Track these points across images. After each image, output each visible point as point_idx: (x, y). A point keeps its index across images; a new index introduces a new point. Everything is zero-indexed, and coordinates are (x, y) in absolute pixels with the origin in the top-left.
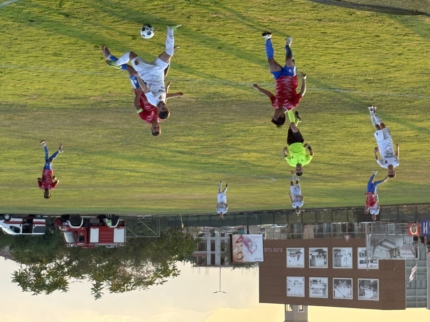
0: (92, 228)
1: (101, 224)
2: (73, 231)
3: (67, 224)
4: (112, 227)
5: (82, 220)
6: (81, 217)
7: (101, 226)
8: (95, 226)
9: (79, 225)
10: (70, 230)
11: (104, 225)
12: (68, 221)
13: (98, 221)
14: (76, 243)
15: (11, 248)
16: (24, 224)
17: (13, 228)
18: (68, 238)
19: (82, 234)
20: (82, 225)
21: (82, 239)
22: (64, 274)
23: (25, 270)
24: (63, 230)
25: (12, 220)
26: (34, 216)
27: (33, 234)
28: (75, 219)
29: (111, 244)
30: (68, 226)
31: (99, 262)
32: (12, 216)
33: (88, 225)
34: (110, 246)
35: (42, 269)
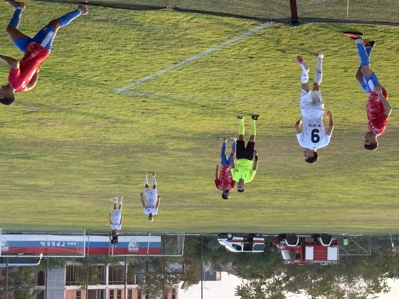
0: (307, 246)
1: (316, 243)
2: (290, 249)
3: (284, 242)
4: (326, 245)
5: (297, 239)
6: (297, 236)
7: (315, 244)
8: (310, 245)
9: (295, 244)
10: (287, 248)
11: (319, 243)
12: (285, 240)
13: (313, 240)
14: (292, 260)
15: (233, 264)
16: (245, 243)
17: (235, 246)
18: (285, 255)
19: (297, 252)
20: (298, 243)
21: (298, 257)
22: (282, 289)
23: (247, 285)
24: (281, 248)
25: (234, 238)
26: (253, 235)
27: (253, 251)
28: (292, 238)
29: (325, 262)
30: (285, 244)
31: (314, 278)
32: (234, 235)
33: (304, 244)
34: (324, 263)
35: (262, 284)
